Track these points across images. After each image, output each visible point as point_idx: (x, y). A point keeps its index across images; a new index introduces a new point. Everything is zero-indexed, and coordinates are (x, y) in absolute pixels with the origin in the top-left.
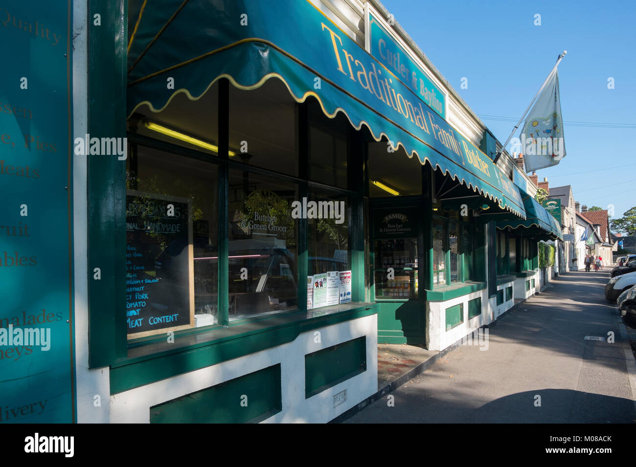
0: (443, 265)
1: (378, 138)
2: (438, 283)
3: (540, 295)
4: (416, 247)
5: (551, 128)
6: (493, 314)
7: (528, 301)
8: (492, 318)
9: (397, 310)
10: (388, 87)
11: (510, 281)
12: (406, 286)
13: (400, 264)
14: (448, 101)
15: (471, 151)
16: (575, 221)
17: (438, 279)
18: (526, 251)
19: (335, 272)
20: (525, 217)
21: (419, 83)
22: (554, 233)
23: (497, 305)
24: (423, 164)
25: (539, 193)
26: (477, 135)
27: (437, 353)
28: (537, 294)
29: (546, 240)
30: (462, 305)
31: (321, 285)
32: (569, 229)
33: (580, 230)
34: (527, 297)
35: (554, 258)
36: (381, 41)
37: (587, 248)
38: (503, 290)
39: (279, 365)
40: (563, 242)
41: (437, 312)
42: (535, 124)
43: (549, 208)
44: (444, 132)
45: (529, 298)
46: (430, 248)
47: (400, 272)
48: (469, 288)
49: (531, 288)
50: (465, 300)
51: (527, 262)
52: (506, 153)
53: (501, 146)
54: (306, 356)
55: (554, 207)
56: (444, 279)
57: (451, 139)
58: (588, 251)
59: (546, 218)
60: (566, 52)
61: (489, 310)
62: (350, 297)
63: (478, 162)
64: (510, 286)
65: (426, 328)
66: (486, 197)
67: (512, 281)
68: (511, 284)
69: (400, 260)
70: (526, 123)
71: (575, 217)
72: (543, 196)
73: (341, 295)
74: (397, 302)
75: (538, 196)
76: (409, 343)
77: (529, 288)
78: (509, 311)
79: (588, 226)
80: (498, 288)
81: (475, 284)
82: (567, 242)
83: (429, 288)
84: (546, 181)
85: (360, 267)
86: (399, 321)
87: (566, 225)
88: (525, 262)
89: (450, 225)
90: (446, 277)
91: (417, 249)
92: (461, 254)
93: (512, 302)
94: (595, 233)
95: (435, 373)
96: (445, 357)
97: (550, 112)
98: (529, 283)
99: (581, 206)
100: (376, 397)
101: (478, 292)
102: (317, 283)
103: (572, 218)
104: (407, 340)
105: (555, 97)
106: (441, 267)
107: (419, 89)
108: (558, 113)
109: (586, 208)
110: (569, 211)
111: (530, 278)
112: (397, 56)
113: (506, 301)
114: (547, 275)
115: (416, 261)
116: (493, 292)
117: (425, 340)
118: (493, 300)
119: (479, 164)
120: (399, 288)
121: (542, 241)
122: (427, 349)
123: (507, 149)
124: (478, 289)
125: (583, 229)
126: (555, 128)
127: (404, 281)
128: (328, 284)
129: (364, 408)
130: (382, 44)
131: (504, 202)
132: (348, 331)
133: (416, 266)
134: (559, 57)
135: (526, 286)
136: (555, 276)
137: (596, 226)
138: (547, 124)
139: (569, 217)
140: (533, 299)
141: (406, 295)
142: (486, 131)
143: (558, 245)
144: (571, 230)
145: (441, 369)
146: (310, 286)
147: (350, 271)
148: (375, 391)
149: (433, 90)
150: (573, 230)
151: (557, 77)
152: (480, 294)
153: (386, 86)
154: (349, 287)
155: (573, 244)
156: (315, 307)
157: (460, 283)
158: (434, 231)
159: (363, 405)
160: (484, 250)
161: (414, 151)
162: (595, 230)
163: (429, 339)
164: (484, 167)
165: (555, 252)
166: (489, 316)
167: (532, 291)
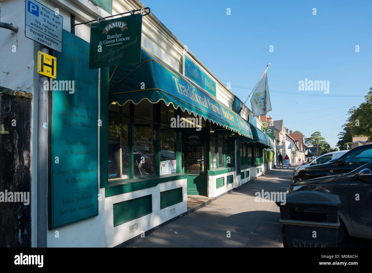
0: (215, 159)
1: (190, 113)
2: (213, 167)
3: (264, 176)
4: (203, 150)
5: (264, 97)
6: (239, 183)
7: (258, 178)
8: (238, 185)
9: (194, 180)
10: (193, 93)
11: (248, 168)
12: (198, 168)
13: (196, 158)
14: (218, 85)
15: (226, 111)
16: (285, 139)
17: (213, 166)
18: (257, 154)
19: (170, 161)
20: (252, 138)
21: (204, 80)
22: (269, 145)
23: (241, 179)
24: (206, 120)
25: (264, 125)
26: (231, 99)
27: (213, 198)
28: (262, 175)
29: (267, 149)
30: (224, 178)
31: (165, 166)
32: (282, 143)
33: (288, 143)
34: (257, 176)
35: (273, 157)
36: (189, 65)
37: (292, 153)
38: (244, 172)
39: (151, 195)
40: (279, 149)
41: (212, 180)
42: (257, 95)
43: (268, 132)
44: (214, 105)
45: (258, 177)
46: (209, 151)
47: (196, 162)
48: (227, 171)
49: (259, 172)
50: (225, 175)
51: (258, 159)
52: (246, 107)
53: (243, 104)
54: (161, 193)
55: (271, 132)
56: (216, 166)
57: (217, 108)
58: (293, 155)
59: (264, 138)
60: (270, 64)
61: (237, 181)
62: (175, 171)
63: (229, 116)
64: (248, 170)
65: (208, 188)
66: (232, 131)
67: (249, 168)
68: (249, 170)
69: (196, 156)
70: (253, 94)
71: (285, 136)
72: (265, 127)
73: (172, 170)
74: (194, 176)
75: (263, 126)
76: (200, 194)
77: (258, 172)
78: (247, 183)
79: (292, 141)
80: (242, 171)
81: (230, 169)
82: (281, 149)
83: (209, 169)
84: (271, 117)
85: (180, 159)
86: (195, 184)
87: (280, 140)
88: (256, 159)
89: (219, 141)
90: (217, 165)
91: (203, 152)
92: (223, 154)
93: (249, 178)
94: (296, 145)
95: (211, 206)
96: (216, 201)
97: (264, 90)
98: (258, 170)
99: (289, 131)
100: (186, 213)
101: (231, 172)
102: (163, 165)
103: (284, 137)
104: (199, 193)
105: (266, 84)
106: (215, 160)
107: (204, 82)
108: (267, 91)
109: (292, 131)
110: (282, 133)
111: (259, 167)
112: (195, 70)
113: (246, 178)
114: (269, 166)
115: (203, 157)
116: (239, 173)
117: (207, 193)
118: (239, 176)
119: (229, 117)
120: (195, 169)
121: (265, 149)
122: (208, 197)
123: (246, 105)
124: (231, 171)
125: (289, 143)
126: (265, 97)
127: (197, 166)
128: (167, 165)
129: (182, 217)
130: (189, 66)
131: (241, 132)
132: (175, 184)
133: (203, 159)
134: (267, 66)
135: (256, 171)
136: (274, 167)
137: (296, 141)
138: (262, 95)
139: (282, 137)
140: (260, 177)
141: (198, 172)
142: (235, 97)
143: (276, 151)
144: (283, 143)
145: (214, 205)
146: (161, 166)
147: (176, 160)
148: (186, 211)
149: (210, 82)
150: (284, 143)
151: (266, 75)
152: (232, 173)
153: (192, 93)
154: (175, 167)
155: (284, 151)
156: (162, 174)
157: (223, 168)
158: (211, 143)
159: (182, 216)
160: (234, 152)
161: (202, 116)
162: (296, 143)
163: (209, 192)
164: (231, 118)
165: (274, 154)
166: (237, 184)
167: (260, 173)
